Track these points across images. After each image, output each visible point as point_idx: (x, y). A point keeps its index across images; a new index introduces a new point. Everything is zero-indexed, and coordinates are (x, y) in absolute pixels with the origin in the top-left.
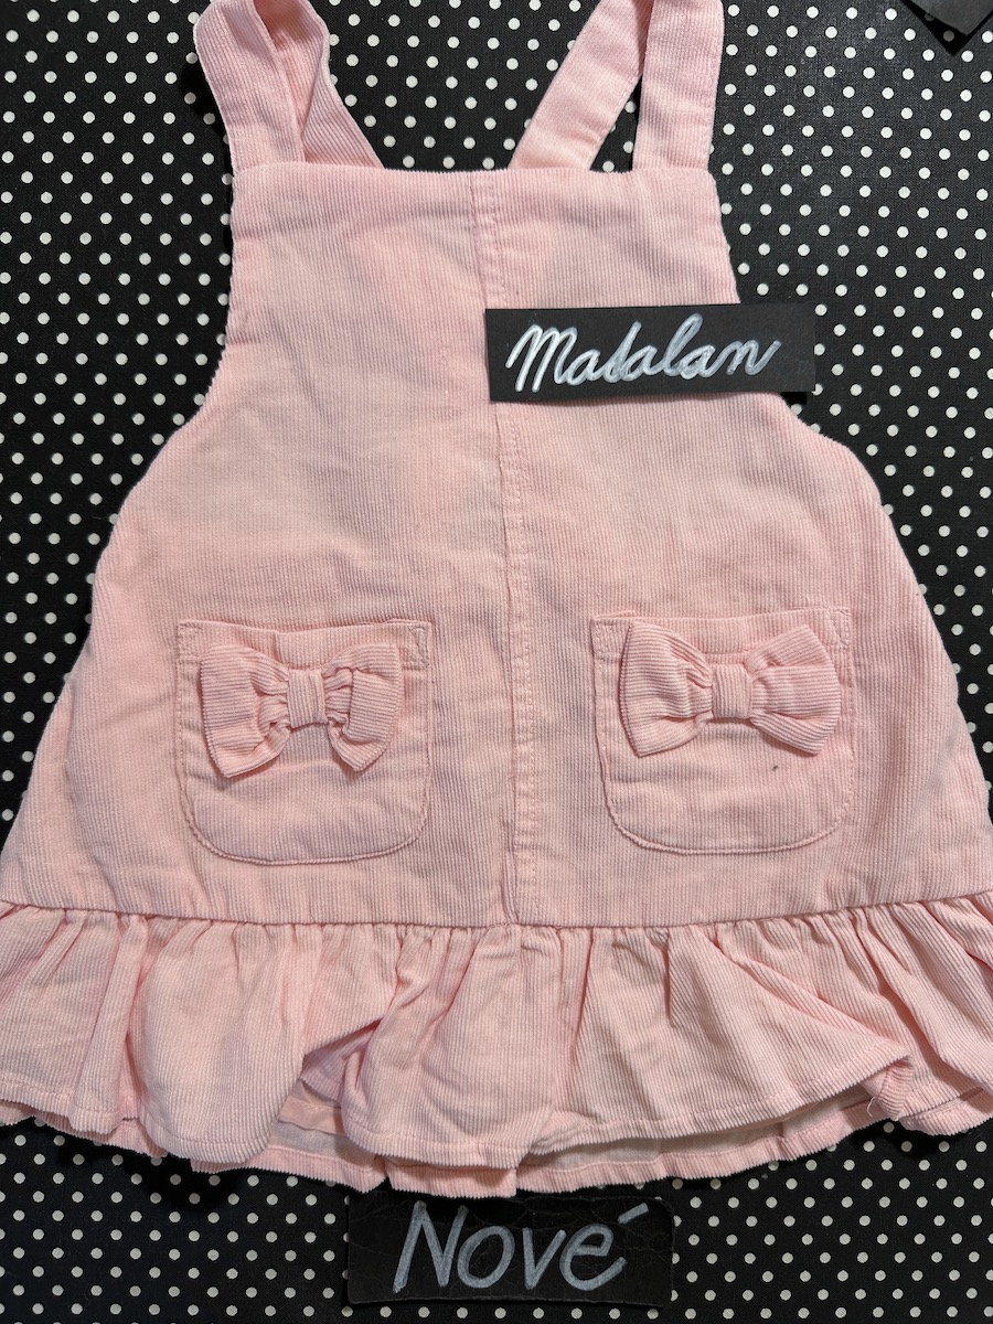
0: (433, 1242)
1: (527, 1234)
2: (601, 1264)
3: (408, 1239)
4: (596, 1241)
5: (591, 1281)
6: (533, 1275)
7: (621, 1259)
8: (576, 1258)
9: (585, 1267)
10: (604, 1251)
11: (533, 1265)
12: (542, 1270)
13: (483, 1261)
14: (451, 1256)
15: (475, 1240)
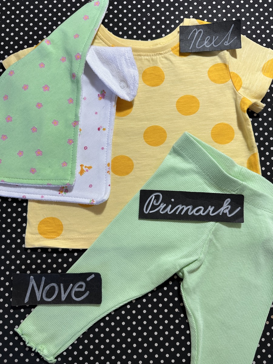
0: (36, 288)
1: (62, 285)
2: (82, 293)
3: (29, 288)
4: (81, 286)
5: (79, 298)
6: (64, 297)
7: (88, 291)
8: (75, 292)
9: (78, 294)
10: (83, 289)
11: (64, 294)
12: (66, 296)
13: (50, 293)
14: (41, 292)
15: (47, 288)
